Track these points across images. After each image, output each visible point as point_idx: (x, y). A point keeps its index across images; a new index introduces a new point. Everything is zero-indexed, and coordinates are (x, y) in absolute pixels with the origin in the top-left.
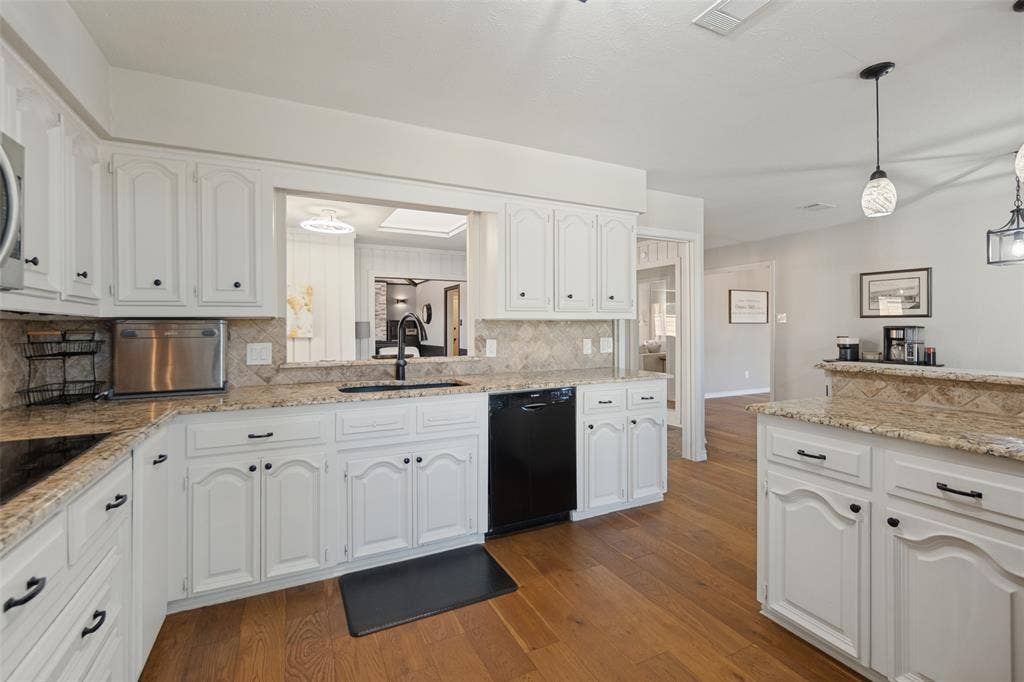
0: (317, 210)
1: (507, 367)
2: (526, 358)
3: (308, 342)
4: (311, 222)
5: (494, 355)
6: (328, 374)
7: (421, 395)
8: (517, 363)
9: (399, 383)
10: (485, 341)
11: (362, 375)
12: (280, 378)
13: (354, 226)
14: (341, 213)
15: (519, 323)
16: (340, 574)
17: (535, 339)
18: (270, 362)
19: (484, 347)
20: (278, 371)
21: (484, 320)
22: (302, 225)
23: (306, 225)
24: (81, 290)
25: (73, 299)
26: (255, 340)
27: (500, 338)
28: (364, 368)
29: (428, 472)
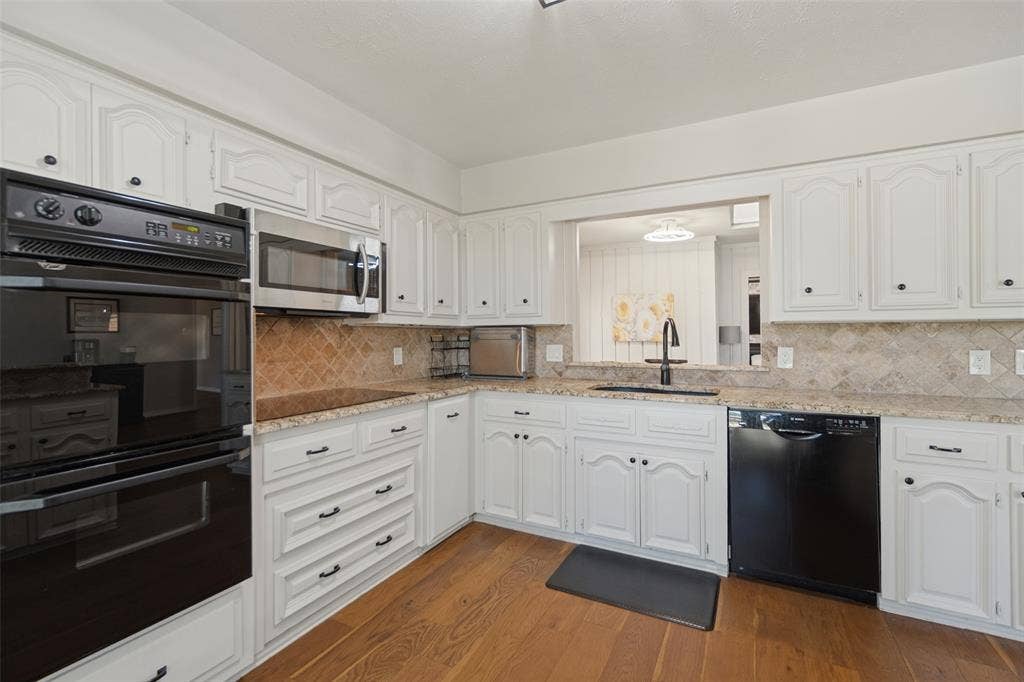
0: (658, 222)
1: (812, 382)
2: (846, 372)
3: (640, 346)
4: (655, 233)
5: (789, 366)
6: (604, 373)
7: (645, 399)
8: (828, 379)
9: (667, 388)
10: (776, 348)
11: (631, 379)
12: (568, 373)
13: (692, 231)
14: (679, 220)
15: (832, 327)
16: (579, 543)
17: (861, 348)
18: (561, 360)
19: (775, 355)
20: (567, 367)
21: (773, 323)
22: (645, 237)
23: (650, 237)
24: (442, 310)
25: (434, 316)
26: (552, 342)
27: (800, 345)
28: (634, 371)
29: (657, 476)
